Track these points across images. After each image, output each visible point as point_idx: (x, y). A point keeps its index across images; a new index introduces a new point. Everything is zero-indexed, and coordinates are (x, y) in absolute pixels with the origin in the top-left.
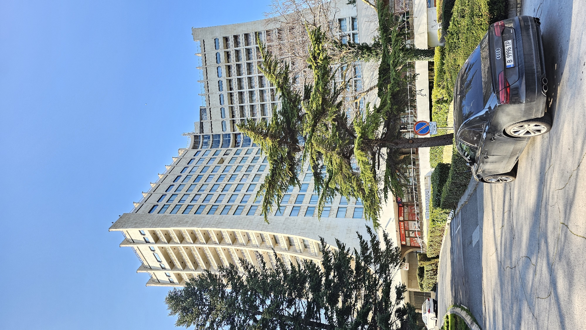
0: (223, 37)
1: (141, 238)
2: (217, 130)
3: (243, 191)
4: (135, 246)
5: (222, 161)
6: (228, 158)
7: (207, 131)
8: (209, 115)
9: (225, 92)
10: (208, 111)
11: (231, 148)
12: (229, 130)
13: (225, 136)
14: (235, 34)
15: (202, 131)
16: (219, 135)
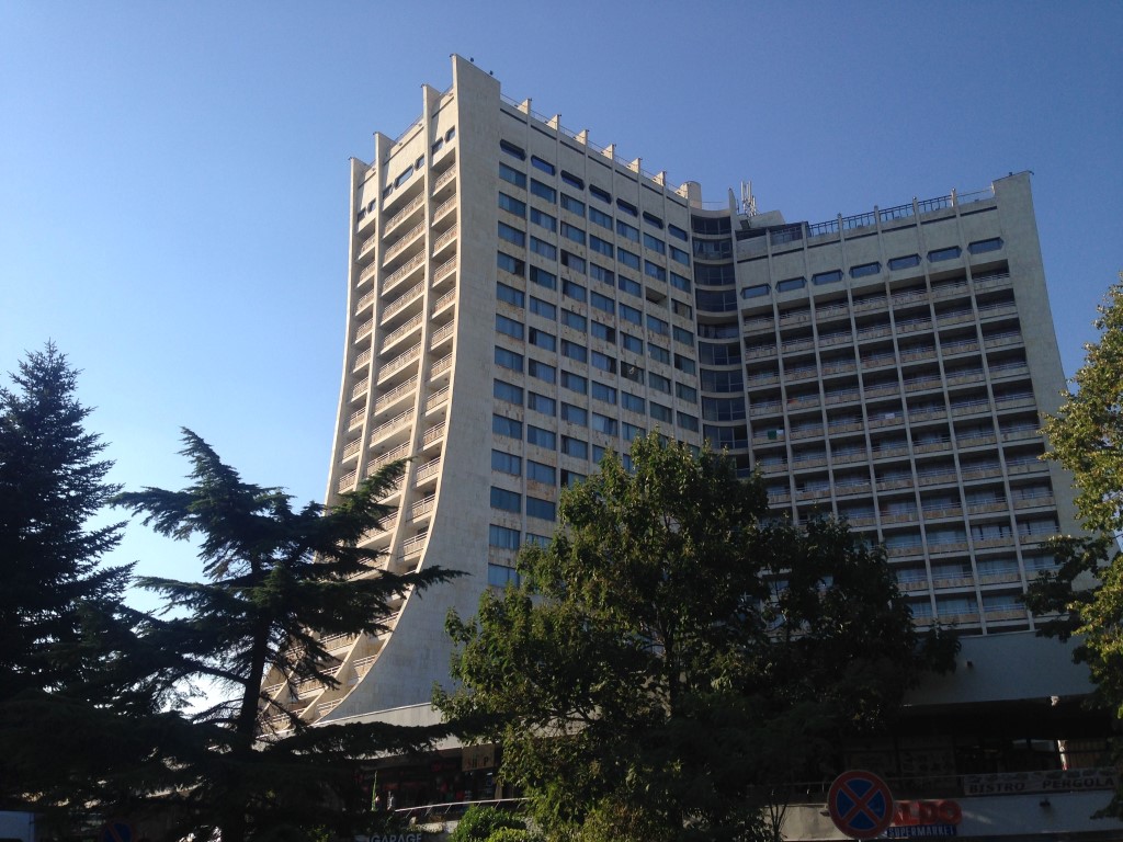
0: (1006, 261)
1: (441, 133)
2: (745, 275)
3: (566, 364)
4: (424, 122)
5: (656, 298)
6: (666, 314)
7: (741, 248)
8: (784, 248)
9: (849, 284)
10: (796, 244)
11: (695, 318)
12: (744, 304)
13: (732, 296)
14: (1016, 294)
15: (742, 235)
16: (733, 281)
